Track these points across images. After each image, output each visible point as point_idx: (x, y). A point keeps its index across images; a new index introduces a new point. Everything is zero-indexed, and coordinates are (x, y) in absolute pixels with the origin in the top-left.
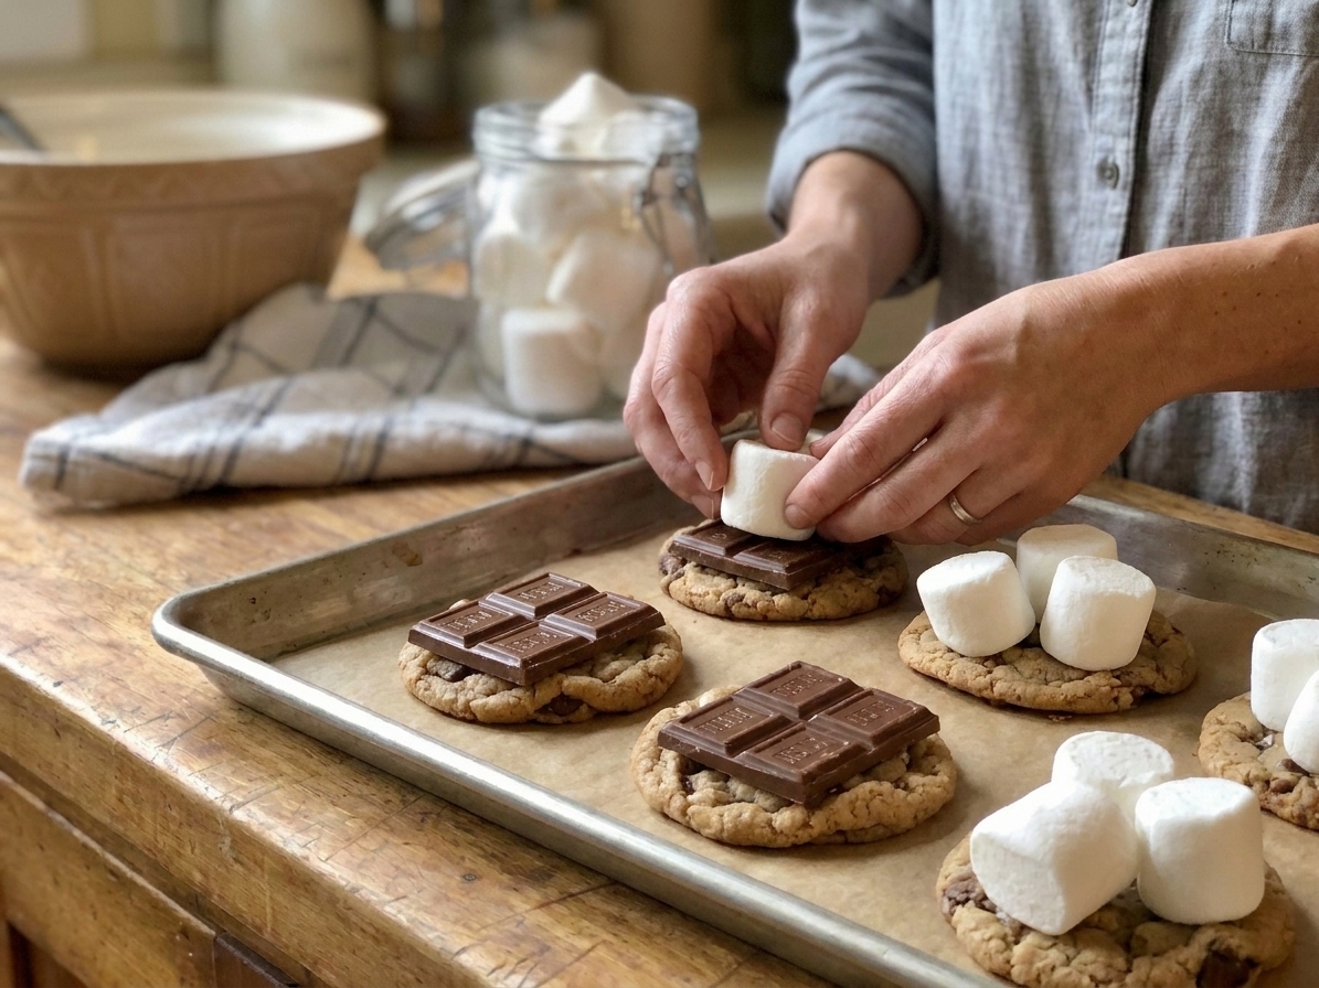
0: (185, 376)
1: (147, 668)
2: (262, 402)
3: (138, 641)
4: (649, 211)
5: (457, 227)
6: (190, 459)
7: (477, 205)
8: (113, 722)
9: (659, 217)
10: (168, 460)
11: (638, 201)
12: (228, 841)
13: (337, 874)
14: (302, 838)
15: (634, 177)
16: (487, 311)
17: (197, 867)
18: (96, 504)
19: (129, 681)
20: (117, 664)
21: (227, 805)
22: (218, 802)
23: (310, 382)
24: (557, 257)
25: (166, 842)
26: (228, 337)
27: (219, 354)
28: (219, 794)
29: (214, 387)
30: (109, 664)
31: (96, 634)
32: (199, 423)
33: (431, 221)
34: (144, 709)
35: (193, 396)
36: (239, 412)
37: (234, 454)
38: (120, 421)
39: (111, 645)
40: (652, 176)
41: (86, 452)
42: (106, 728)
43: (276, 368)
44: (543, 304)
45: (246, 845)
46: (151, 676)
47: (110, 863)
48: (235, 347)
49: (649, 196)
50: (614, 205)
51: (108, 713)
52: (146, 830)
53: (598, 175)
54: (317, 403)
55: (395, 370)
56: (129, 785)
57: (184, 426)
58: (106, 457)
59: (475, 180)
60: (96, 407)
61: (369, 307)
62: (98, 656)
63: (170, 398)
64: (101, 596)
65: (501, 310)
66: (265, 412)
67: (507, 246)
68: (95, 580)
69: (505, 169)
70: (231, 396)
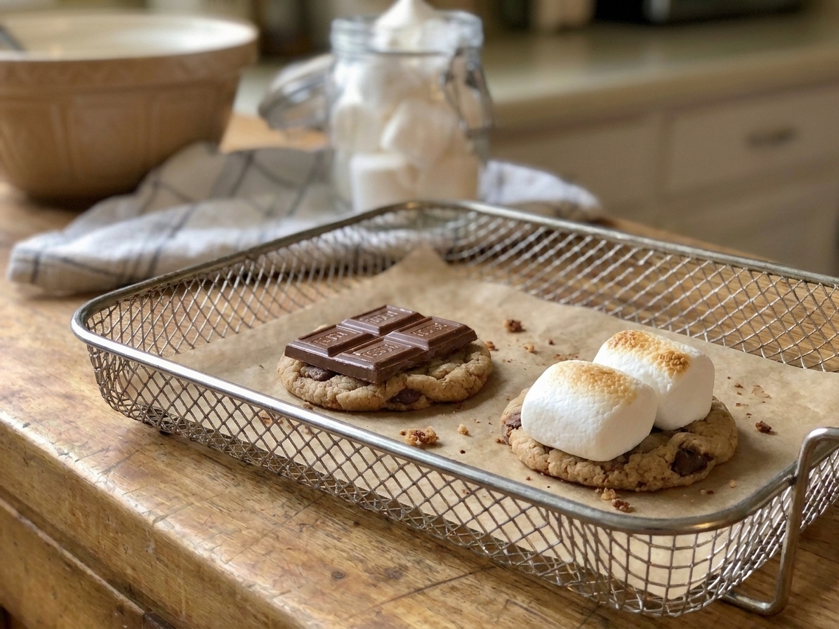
0: (122, 205)
1: (92, 414)
2: (175, 221)
3: (87, 393)
4: (450, 87)
5: (320, 101)
6: (124, 262)
7: (334, 84)
8: (66, 454)
9: (456, 90)
10: (109, 263)
11: (441, 80)
12: (152, 545)
13: (236, 574)
14: (209, 545)
15: (439, 63)
16: (340, 156)
17: (129, 564)
18: (59, 293)
19: (79, 423)
20: (70, 410)
21: (151, 519)
22: (145, 516)
23: (208, 208)
24: (387, 118)
25: (106, 544)
26: (152, 178)
27: (146, 190)
28: (145, 510)
29: (143, 211)
30: (65, 410)
31: (57, 388)
32: (131, 236)
33: (301, 97)
34: (91, 443)
35: (128, 217)
36: (159, 228)
37: (155, 259)
38: (76, 236)
39: (68, 397)
40: (451, 64)
41: (53, 257)
42: (62, 458)
43: (185, 199)
44: (378, 150)
45: (167, 549)
46: (95, 419)
47: (65, 556)
48: (156, 185)
49: (449, 76)
50: (426, 83)
51: (63, 448)
52: (91, 536)
53: (414, 63)
54: (214, 222)
55: (266, 200)
56: (78, 501)
57: (120, 238)
58: (67, 261)
59: (332, 68)
60: (61, 226)
61: (248, 158)
62: (56, 404)
63: (112, 219)
64: (60, 361)
65: (350, 155)
66: (178, 228)
67: (355, 112)
68: (57, 349)
69: (352, 59)
70: (153, 218)
